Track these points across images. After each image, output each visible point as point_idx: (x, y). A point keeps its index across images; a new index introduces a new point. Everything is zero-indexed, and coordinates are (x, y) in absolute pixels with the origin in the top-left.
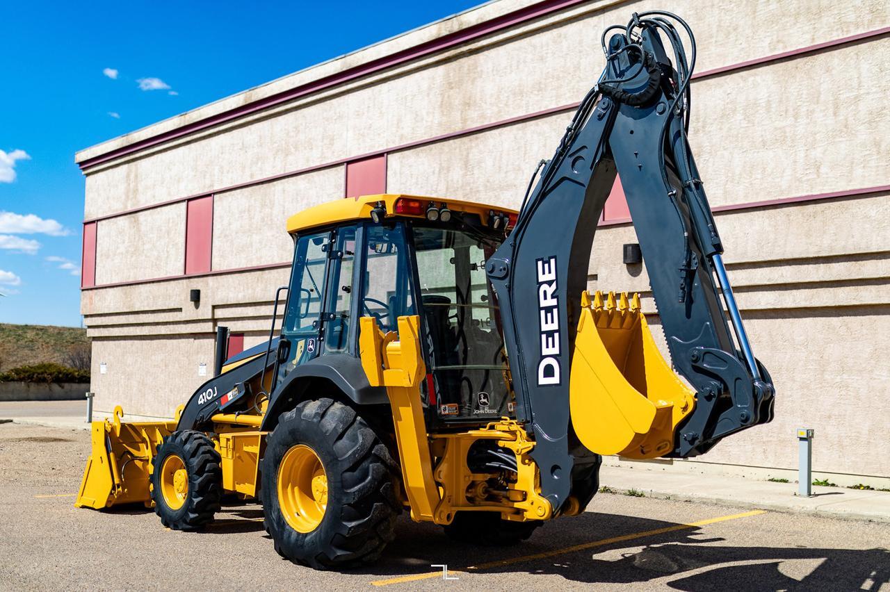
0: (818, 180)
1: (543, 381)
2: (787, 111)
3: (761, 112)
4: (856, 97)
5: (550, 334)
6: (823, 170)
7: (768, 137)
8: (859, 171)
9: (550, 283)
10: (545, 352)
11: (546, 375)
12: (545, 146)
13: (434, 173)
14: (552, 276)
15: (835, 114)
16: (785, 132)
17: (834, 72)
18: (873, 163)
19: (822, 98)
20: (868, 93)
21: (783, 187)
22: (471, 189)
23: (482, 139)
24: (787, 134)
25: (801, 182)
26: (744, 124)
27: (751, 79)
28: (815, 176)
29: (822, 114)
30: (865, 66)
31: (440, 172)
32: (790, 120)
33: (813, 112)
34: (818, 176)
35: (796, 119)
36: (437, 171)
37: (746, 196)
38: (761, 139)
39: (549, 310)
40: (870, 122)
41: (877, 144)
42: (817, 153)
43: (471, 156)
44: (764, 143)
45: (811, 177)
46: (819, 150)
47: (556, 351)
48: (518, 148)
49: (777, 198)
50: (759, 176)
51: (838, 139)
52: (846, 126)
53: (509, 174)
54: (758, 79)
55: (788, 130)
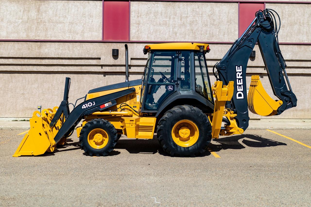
0: (176, 37)
1: (238, 98)
2: (167, 16)
3: (159, 15)
4: (187, 16)
5: (240, 85)
6: (177, 35)
7: (161, 23)
8: (187, 37)
9: (240, 72)
10: (238, 90)
11: (239, 96)
12: (78, 10)
13: (20, 11)
14: (241, 70)
15: (181, 20)
16: (166, 22)
17: (181, 8)
18: (191, 35)
19: (177, 15)
20: (190, 16)
21: (166, 38)
22: (41, 21)
23: (47, 2)
24: (167, 23)
25: (171, 37)
26: (154, 17)
27: (156, 5)
28: (175, 36)
29: (177, 19)
30: (189, 9)
31: (24, 11)
32: (168, 19)
33: (175, 18)
34: (176, 36)
35: (170, 19)
36: (22, 11)
37: (154, 39)
38: (159, 23)
39: (240, 79)
40: (190, 24)
41: (192, 30)
42: (176, 30)
43: (41, 8)
44: (160, 24)
45: (174, 36)
46: (176, 29)
47: (242, 90)
48: (65, 9)
49: (164, 41)
50: (158, 34)
51: (181, 27)
52: (184, 24)
53: (60, 18)
54: (158, 5)
55: (167, 22)
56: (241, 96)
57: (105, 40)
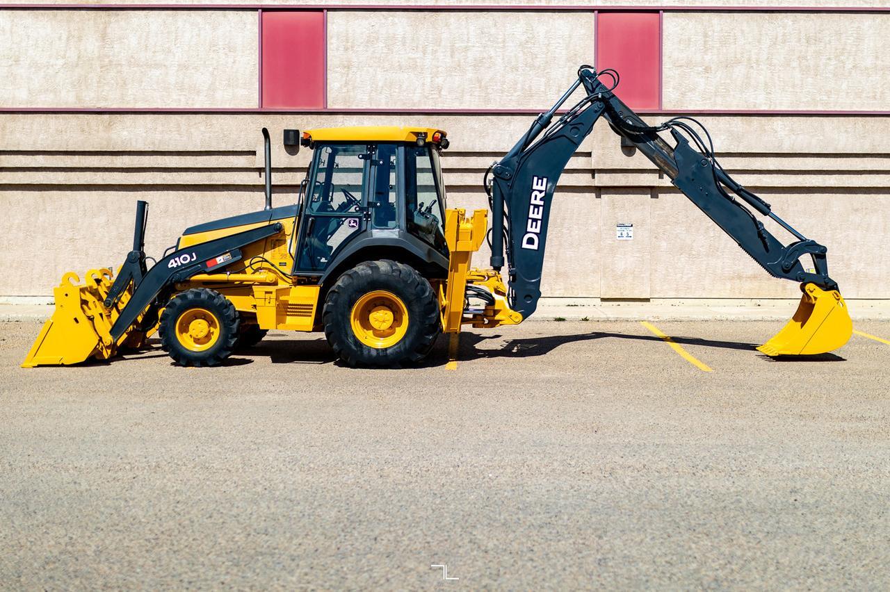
0: (439, 100)
1: (525, 245)
2: (417, 47)
3: (398, 44)
4: (466, 47)
5: (535, 220)
6: (443, 93)
7: (403, 63)
8: (467, 97)
9: (541, 191)
10: (529, 229)
11: (528, 243)
12: (199, 35)
13: (60, 39)
14: (543, 188)
15: (452, 56)
16: (416, 62)
17: (451, 27)
18: (476, 93)
19: (443, 43)
20: (473, 46)
21: (415, 101)
22: (110, 61)
23: (123, 17)
24: (418, 64)
25: (429, 99)
26: (385, 50)
27: (391, 18)
28: (438, 96)
29: (442, 54)
30: (472, 28)
31: (68, 39)
32: (420, 55)
33: (436, 51)
34: (440, 97)
35: (425, 54)
36: (64, 37)
37: (387, 103)
38: (398, 64)
39: (537, 206)
40: (475, 66)
41: (479, 81)
42: (439, 80)
43: (109, 30)
44: (400, 67)
45: (434, 96)
46: (440, 78)
48: (168, 32)
49: (410, 108)
50: (397, 91)
51: (453, 74)
52: (458, 66)
53: (157, 54)
54: (396, 20)
55: (418, 60)
56: (533, 244)
57: (266, 108)
